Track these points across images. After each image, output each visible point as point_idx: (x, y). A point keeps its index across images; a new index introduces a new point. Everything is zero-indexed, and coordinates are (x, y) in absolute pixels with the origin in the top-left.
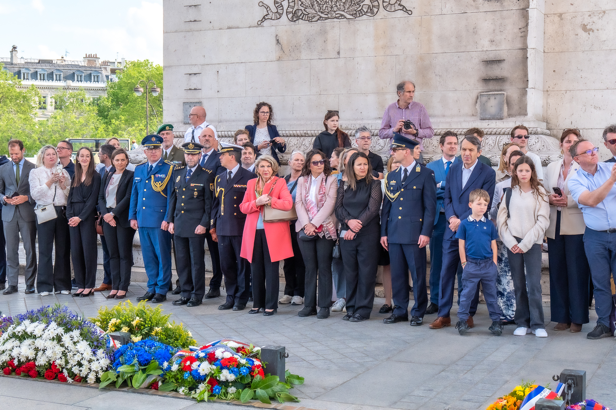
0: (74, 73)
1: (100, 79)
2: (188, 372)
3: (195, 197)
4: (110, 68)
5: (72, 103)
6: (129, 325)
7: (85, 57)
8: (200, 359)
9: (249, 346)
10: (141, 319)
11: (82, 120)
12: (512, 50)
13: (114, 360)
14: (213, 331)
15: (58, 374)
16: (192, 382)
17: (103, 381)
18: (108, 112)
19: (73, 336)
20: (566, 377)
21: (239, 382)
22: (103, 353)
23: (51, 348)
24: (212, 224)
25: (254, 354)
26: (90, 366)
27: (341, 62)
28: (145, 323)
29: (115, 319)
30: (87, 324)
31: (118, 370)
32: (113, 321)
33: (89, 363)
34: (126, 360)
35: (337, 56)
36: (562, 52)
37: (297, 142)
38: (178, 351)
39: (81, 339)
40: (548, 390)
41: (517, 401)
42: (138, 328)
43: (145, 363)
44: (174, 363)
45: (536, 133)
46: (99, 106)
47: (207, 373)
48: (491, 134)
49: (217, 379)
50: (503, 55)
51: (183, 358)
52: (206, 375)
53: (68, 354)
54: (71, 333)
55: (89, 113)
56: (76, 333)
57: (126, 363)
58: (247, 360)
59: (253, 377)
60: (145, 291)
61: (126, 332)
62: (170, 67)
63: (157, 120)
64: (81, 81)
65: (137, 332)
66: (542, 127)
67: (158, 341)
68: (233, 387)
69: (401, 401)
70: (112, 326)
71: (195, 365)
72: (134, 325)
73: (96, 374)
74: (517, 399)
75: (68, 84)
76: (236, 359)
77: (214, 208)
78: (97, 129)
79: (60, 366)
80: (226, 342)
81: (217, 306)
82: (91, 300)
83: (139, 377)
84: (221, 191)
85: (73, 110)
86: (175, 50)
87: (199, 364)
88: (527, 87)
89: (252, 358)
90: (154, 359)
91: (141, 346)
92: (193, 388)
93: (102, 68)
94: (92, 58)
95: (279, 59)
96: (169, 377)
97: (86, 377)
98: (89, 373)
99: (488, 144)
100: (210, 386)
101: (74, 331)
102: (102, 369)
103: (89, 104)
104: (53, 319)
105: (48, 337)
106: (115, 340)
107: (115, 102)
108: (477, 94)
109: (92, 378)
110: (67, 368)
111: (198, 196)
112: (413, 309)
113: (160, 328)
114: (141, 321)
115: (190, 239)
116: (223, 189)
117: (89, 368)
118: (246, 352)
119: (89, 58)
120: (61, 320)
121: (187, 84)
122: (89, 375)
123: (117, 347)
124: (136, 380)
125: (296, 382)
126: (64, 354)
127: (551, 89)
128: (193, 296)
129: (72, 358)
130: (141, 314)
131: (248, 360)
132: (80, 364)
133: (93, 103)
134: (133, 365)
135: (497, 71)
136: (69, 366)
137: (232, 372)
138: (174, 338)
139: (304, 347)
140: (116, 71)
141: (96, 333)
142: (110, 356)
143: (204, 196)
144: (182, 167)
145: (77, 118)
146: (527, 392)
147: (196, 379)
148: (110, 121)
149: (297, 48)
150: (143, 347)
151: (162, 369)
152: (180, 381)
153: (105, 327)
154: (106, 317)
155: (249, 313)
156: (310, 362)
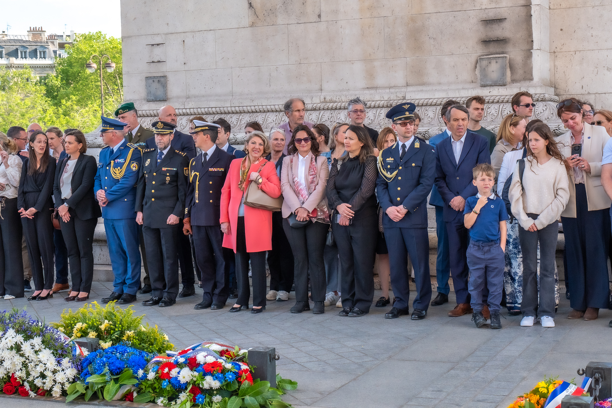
0: (17, 49)
1: (47, 56)
2: (167, 380)
3: (167, 182)
4: (58, 42)
5: (16, 84)
6: (97, 329)
7: (29, 30)
8: (179, 365)
9: (234, 348)
10: (111, 323)
11: (28, 102)
12: (514, 8)
13: (82, 369)
14: (190, 333)
15: (18, 387)
16: (171, 391)
17: (71, 394)
18: (58, 92)
19: (34, 344)
20: (593, 371)
21: (225, 389)
22: (69, 362)
23: (10, 359)
24: (186, 213)
25: (241, 358)
26: (55, 377)
27: (322, 26)
28: (115, 326)
29: (81, 324)
30: (50, 330)
31: (87, 381)
32: (79, 325)
33: (54, 374)
34: (95, 369)
35: (318, 20)
36: (569, 8)
37: (276, 118)
38: (154, 357)
39: (44, 347)
40: (574, 386)
41: (540, 399)
42: (107, 333)
43: (117, 372)
44: (151, 370)
45: (543, 100)
46: (47, 86)
47: (188, 380)
48: (493, 102)
49: (200, 387)
50: (504, 13)
51: (160, 365)
52: (187, 383)
53: (29, 364)
54: (31, 341)
55: (36, 94)
56: (37, 341)
57: (95, 373)
58: (232, 365)
59: (240, 383)
60: (110, 291)
61: (94, 337)
62: (129, 37)
63: (113, 99)
64: (26, 58)
65: (106, 338)
66: (550, 93)
67: (130, 347)
68: (218, 395)
69: (408, 404)
70: (77, 331)
71: (174, 373)
72: (103, 329)
73: (62, 386)
74: (540, 397)
75: (11, 62)
76: (220, 364)
77: (188, 195)
78: (45, 111)
79: (20, 378)
80: (208, 345)
81: (193, 305)
82: (50, 304)
83: (111, 387)
84: (196, 175)
85: (18, 91)
86: (135, 19)
87: (178, 371)
88: (532, 49)
89: (239, 362)
90: (127, 367)
91: (112, 353)
92: (173, 398)
93: (49, 42)
94: (37, 31)
95: (253, 25)
96: (145, 387)
97: (51, 390)
98: (54, 385)
99: (491, 114)
100: (193, 395)
101: (35, 338)
102: (68, 380)
103: (36, 83)
104: (10, 325)
105: (6, 346)
106: (82, 347)
107: (66, 81)
108: (476, 58)
109: (57, 391)
110: (28, 381)
111: (170, 182)
112: (415, 301)
113: (133, 331)
114: (111, 325)
115: (161, 230)
116: (198, 174)
117: (53, 380)
118: (231, 356)
119: (34, 31)
120: (20, 326)
121: (150, 56)
122: (53, 387)
123: (84, 355)
124: (108, 392)
125: (288, 387)
126: (25, 365)
127: (558, 49)
128: (165, 295)
129: (34, 369)
130: (110, 316)
131: (234, 365)
132: (43, 376)
133: (40, 82)
134: (104, 375)
135: (498, 32)
136: (31, 379)
137: (217, 378)
138: (149, 343)
139: (294, 347)
140: (65, 45)
141: (60, 340)
142: (77, 365)
143: (176, 181)
144: (151, 150)
145: (22, 100)
146: (551, 389)
147: (176, 387)
148: (60, 102)
149: (272, 12)
150: (114, 354)
151: (137, 378)
152: (158, 391)
153: (70, 333)
154: (71, 321)
155: (231, 312)
156: (302, 364)
